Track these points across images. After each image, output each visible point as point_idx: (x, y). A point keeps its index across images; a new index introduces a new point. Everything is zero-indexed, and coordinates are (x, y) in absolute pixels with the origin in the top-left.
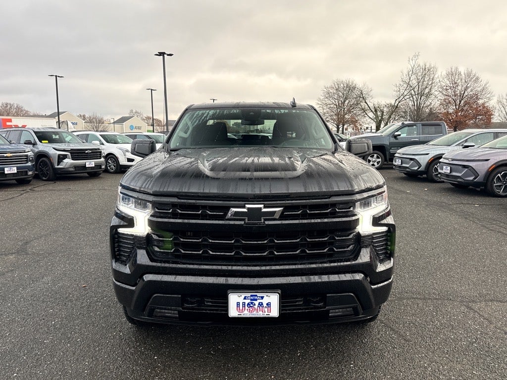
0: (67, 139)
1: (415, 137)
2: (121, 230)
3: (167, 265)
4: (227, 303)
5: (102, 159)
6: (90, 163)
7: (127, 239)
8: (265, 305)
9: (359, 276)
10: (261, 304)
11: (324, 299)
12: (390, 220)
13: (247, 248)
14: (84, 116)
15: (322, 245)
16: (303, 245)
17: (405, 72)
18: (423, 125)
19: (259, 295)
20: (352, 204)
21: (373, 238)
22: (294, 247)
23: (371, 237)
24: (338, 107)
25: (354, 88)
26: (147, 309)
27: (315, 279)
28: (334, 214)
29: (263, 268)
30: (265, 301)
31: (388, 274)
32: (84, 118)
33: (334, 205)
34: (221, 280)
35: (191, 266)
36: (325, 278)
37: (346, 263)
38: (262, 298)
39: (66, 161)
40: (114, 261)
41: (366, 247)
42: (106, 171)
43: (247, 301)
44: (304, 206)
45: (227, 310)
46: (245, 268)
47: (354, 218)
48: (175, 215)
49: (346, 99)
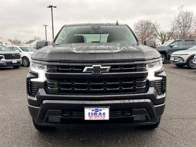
0: (3, 49)
1: (181, 47)
2: (32, 80)
3: (55, 95)
4: (84, 113)
5: (21, 59)
6: (14, 61)
7: (35, 84)
8: (102, 114)
9: (148, 101)
10: (100, 114)
11: (131, 111)
12: (163, 74)
13: (94, 87)
14: (11, 40)
15: (130, 85)
16: (121, 85)
17: (177, 15)
18: (185, 41)
19: (99, 109)
20: (145, 65)
21: (155, 83)
22: (116, 86)
23: (155, 82)
24: (142, 34)
25: (150, 24)
26: (45, 118)
27: (127, 101)
28: (135, 70)
29: (101, 96)
30: (102, 112)
31: (163, 100)
32: (11, 41)
33: (135, 65)
34: (81, 102)
35: (67, 96)
36: (131, 101)
37: (141, 94)
38: (101, 110)
39: (2, 60)
40: (28, 95)
41: (152, 87)
42: (23, 65)
43: (94, 112)
44: (121, 66)
45: (84, 117)
46: (93, 96)
47: (145, 72)
48: (58, 71)
49: (146, 29)
